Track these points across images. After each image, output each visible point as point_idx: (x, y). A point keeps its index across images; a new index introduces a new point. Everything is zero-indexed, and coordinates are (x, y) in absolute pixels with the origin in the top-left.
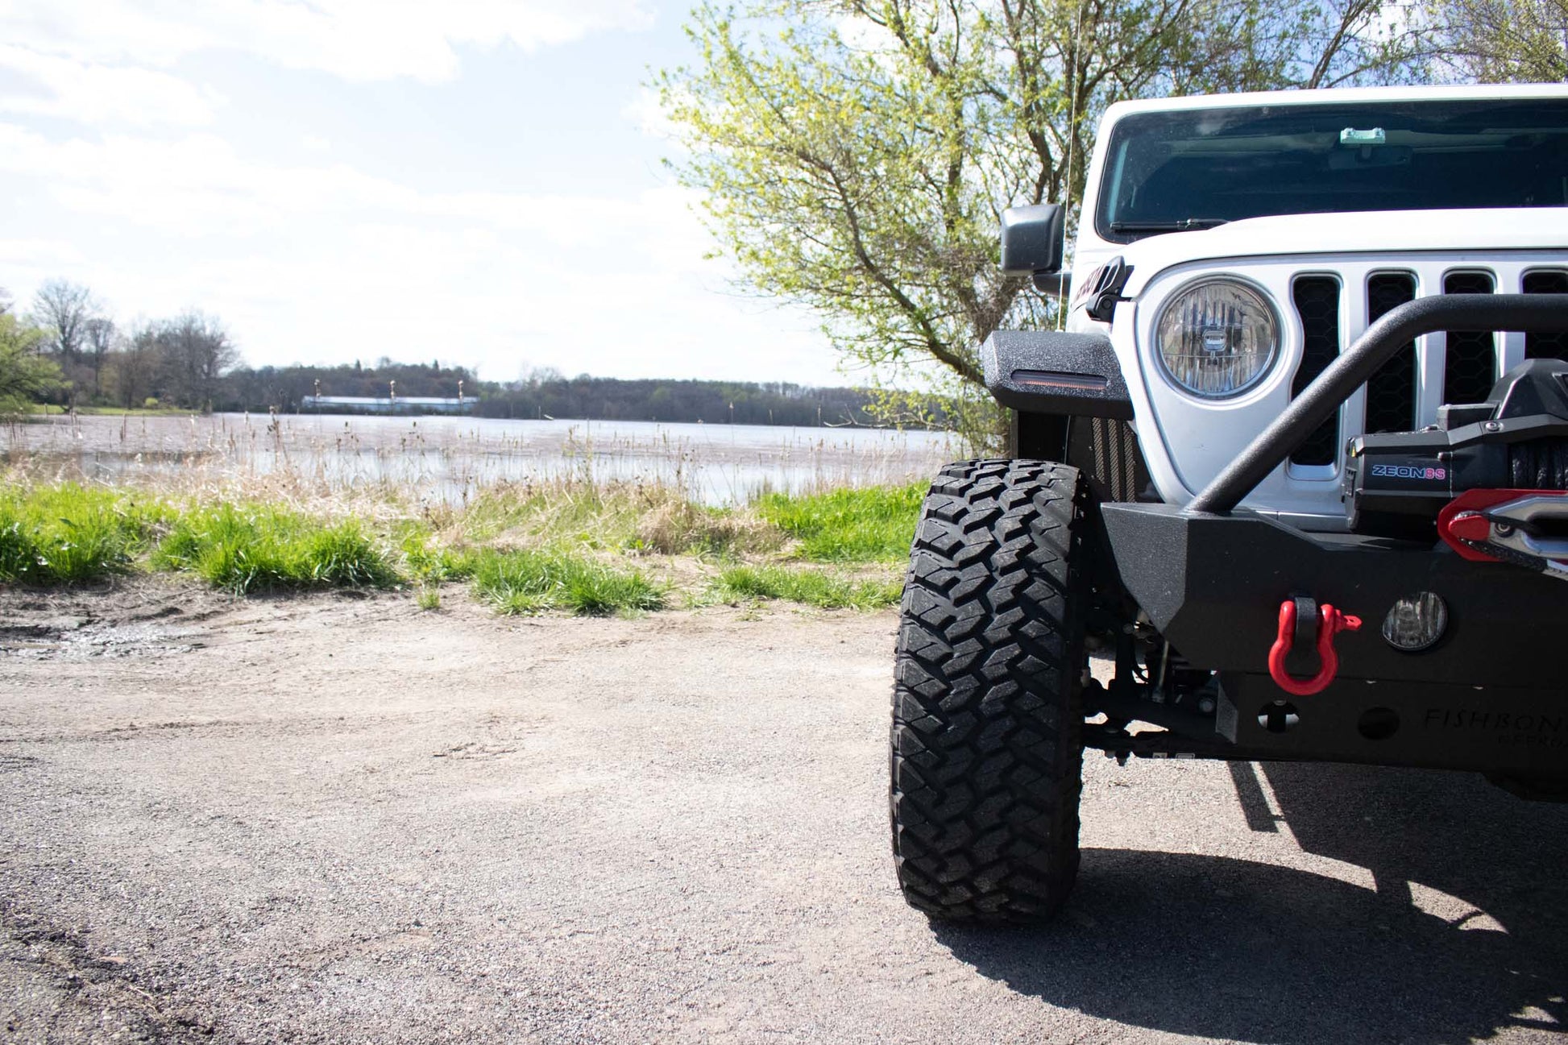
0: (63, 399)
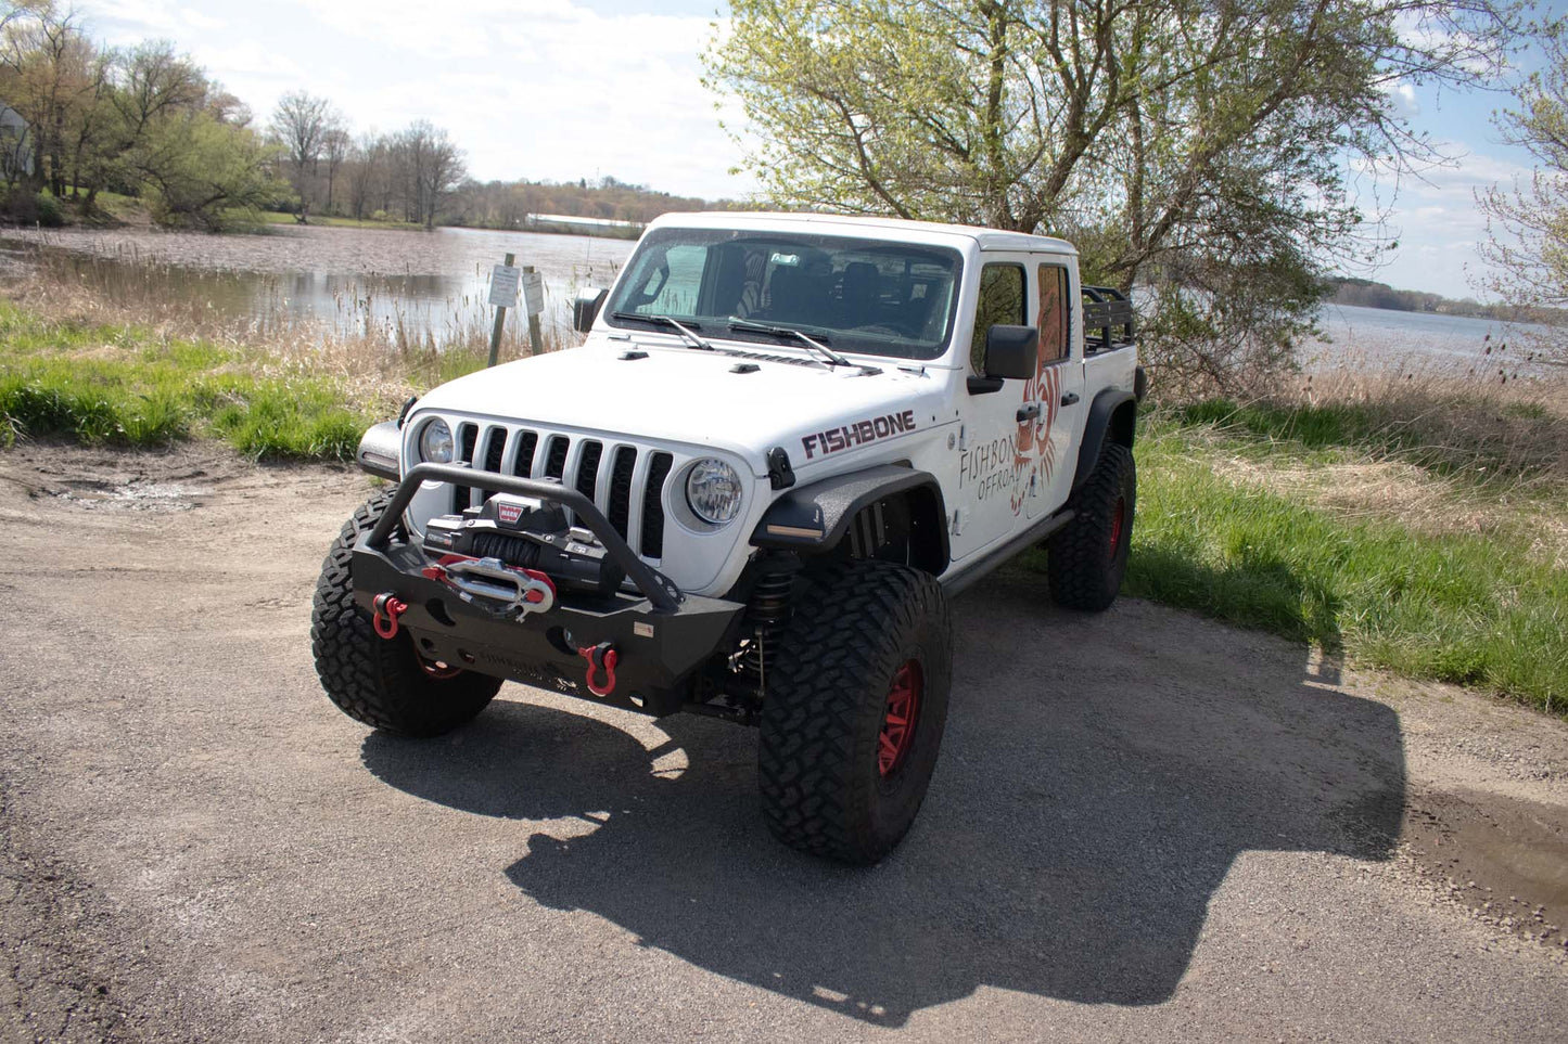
0: (299, 211)
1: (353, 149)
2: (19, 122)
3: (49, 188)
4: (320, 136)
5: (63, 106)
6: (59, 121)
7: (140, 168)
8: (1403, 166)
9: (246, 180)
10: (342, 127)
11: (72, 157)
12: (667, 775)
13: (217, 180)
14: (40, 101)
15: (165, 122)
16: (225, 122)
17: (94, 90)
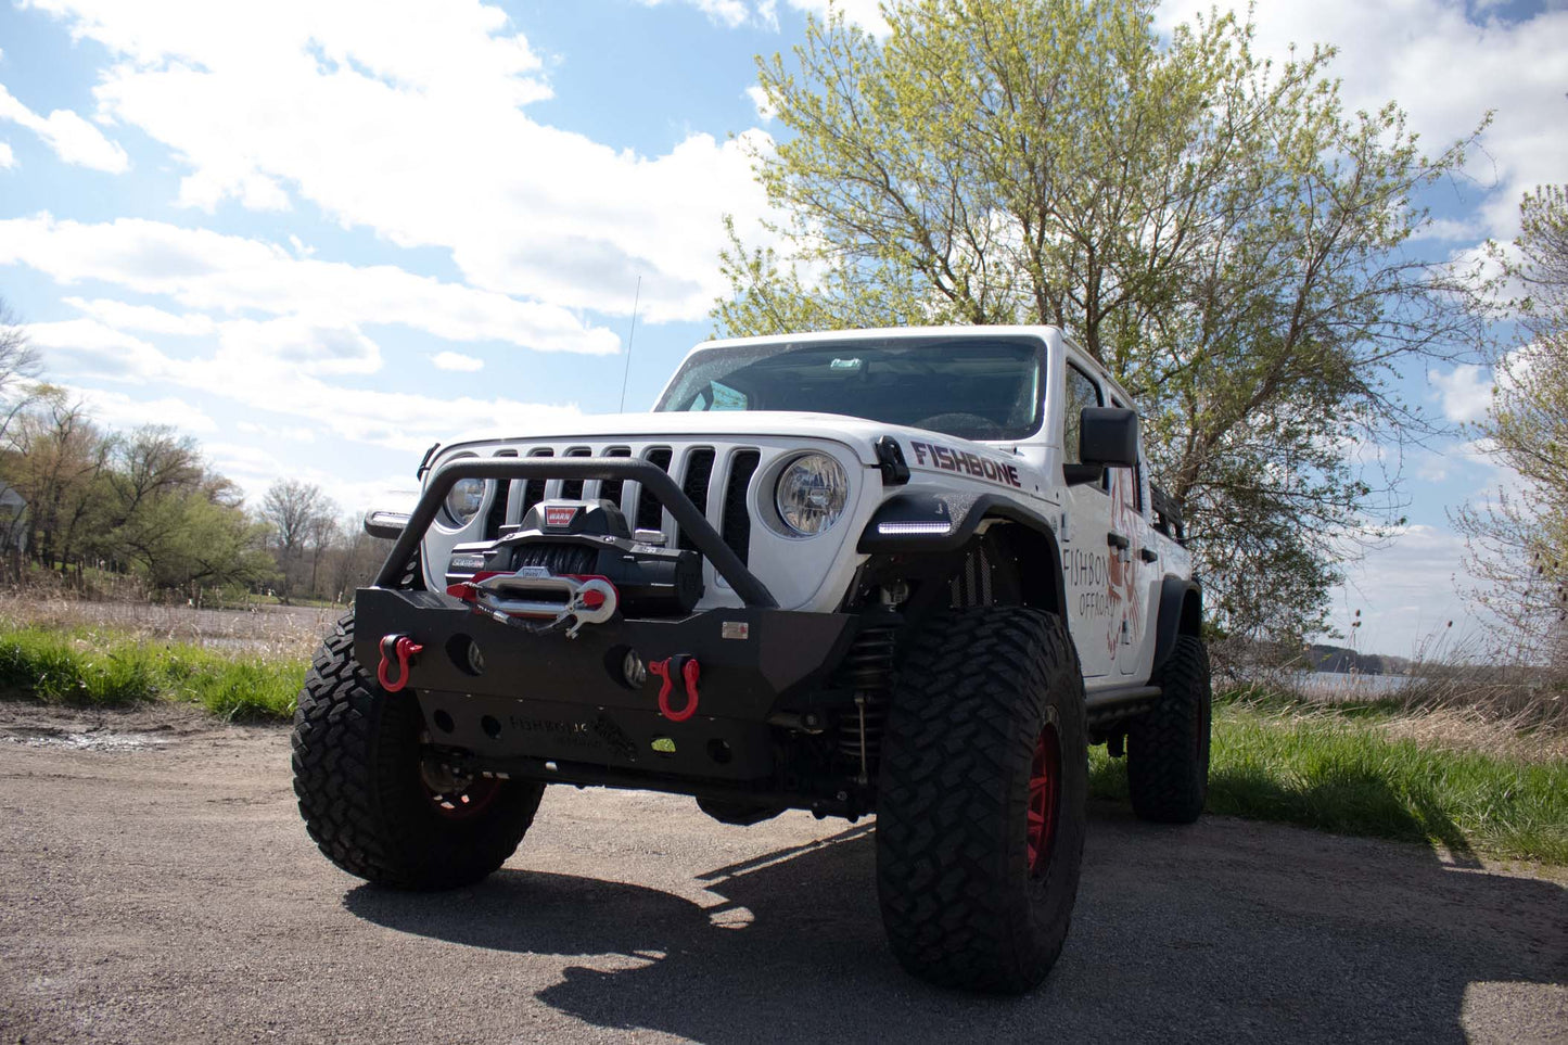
0: (283, 592)
1: (340, 534)
2: (17, 501)
3: (39, 562)
4: (307, 523)
5: (62, 486)
6: (57, 499)
7: (130, 544)
8: (1404, 436)
9: (234, 556)
10: (329, 512)
11: (64, 533)
12: (731, 926)
13: (205, 555)
14: (41, 481)
15: (158, 501)
16: (216, 503)
17: (93, 472)
